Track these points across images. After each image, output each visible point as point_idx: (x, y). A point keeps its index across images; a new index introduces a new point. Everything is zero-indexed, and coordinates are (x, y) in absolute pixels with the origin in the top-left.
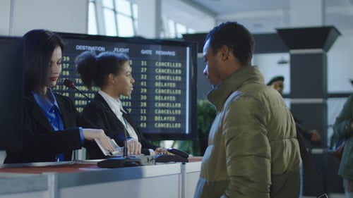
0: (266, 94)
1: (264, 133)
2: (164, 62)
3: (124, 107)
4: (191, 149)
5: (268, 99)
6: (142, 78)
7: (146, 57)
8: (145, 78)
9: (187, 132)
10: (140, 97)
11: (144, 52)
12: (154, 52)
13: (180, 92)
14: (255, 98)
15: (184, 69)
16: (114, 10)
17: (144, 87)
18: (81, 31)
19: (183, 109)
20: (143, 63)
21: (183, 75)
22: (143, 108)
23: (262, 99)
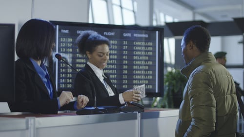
0: (213, 69)
1: (211, 92)
2: (140, 42)
3: (105, 74)
4: (167, 104)
5: (215, 73)
6: (124, 53)
7: (127, 38)
8: (126, 53)
9: (157, 91)
10: (123, 67)
11: (125, 35)
12: (132, 35)
13: (151, 63)
14: (206, 73)
15: (154, 47)
16: (121, 7)
17: (125, 60)
18: (84, 21)
19: (154, 75)
20: (125, 43)
21: (154, 51)
22: (125, 74)
23: (210, 73)
